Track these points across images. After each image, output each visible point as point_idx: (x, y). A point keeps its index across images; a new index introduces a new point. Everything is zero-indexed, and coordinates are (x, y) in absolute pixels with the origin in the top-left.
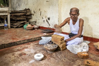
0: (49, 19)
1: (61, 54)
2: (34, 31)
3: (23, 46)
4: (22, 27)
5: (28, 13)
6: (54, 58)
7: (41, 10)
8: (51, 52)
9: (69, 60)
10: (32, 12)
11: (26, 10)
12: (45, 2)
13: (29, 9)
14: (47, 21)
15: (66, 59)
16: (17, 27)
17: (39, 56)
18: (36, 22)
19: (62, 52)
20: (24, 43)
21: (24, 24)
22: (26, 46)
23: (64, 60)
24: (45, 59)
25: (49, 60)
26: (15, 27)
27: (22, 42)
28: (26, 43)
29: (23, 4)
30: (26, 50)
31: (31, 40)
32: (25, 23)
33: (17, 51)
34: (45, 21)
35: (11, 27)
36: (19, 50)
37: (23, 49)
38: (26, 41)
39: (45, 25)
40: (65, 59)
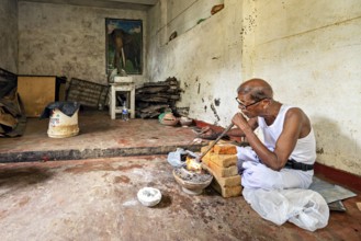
0: (217, 103)
1: (218, 207)
2: (178, 129)
3: (135, 160)
4: (156, 118)
5: (173, 88)
6: (191, 212)
7: (200, 81)
8: (191, 193)
9: (235, 232)
10: (182, 86)
11: (169, 80)
12: (210, 61)
13: (174, 79)
14: (213, 109)
15: (225, 226)
16: (147, 118)
17: (149, 195)
18: (188, 109)
19: (223, 201)
20: (140, 154)
21: (161, 111)
22: (142, 161)
23: (216, 229)
24: (165, 206)
25: (174, 213)
26: (143, 116)
27: (136, 151)
28: (145, 154)
29: (165, 69)
30: (136, 171)
31: (158, 151)
32: (164, 108)
33: (115, 170)
34: (209, 108)
35: (137, 117)
36: (121, 168)
37: (132, 167)
38: (145, 151)
39: (209, 119)
40: (223, 224)
